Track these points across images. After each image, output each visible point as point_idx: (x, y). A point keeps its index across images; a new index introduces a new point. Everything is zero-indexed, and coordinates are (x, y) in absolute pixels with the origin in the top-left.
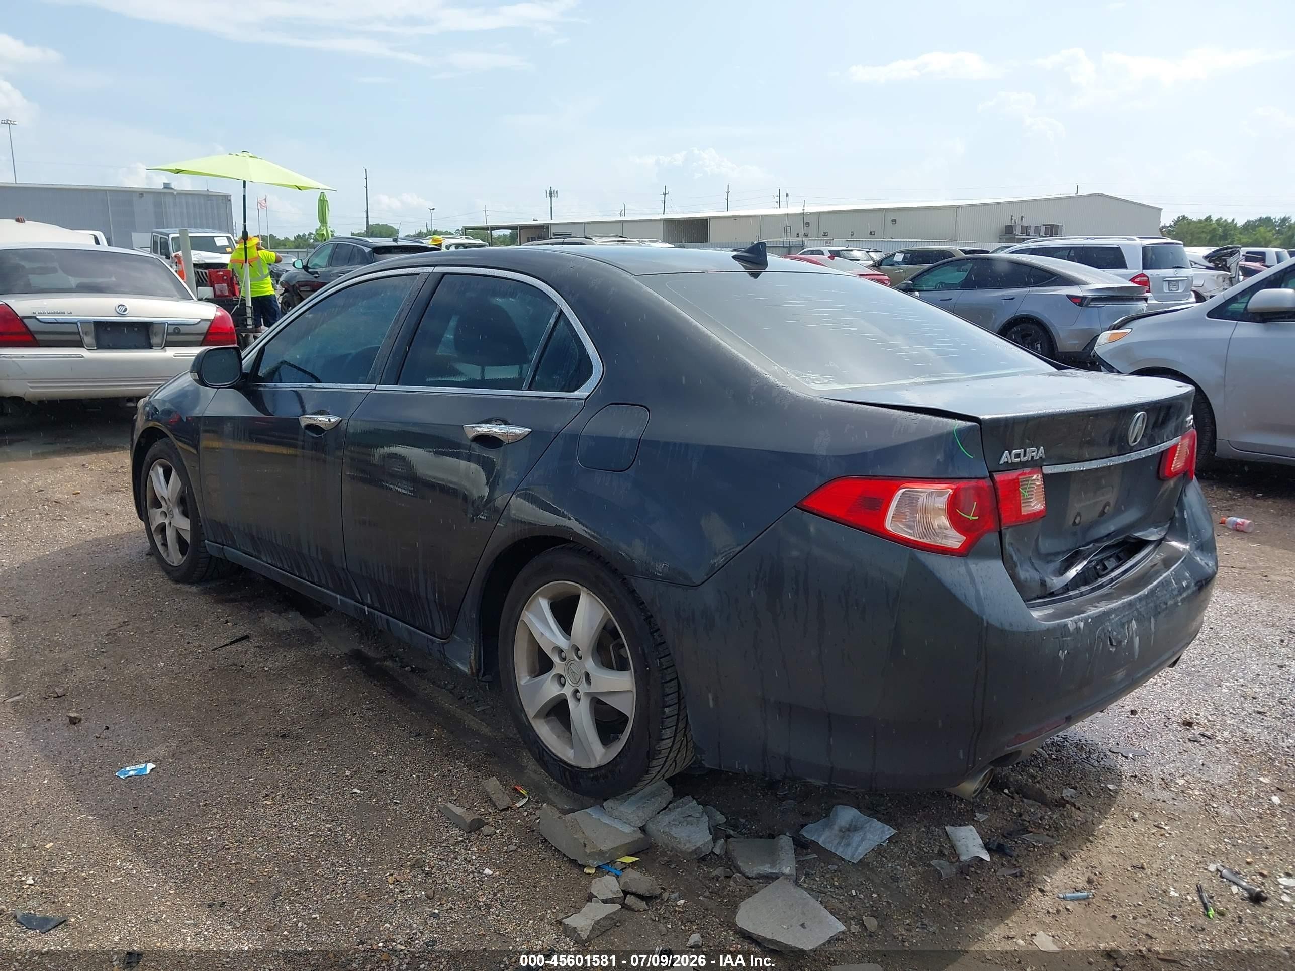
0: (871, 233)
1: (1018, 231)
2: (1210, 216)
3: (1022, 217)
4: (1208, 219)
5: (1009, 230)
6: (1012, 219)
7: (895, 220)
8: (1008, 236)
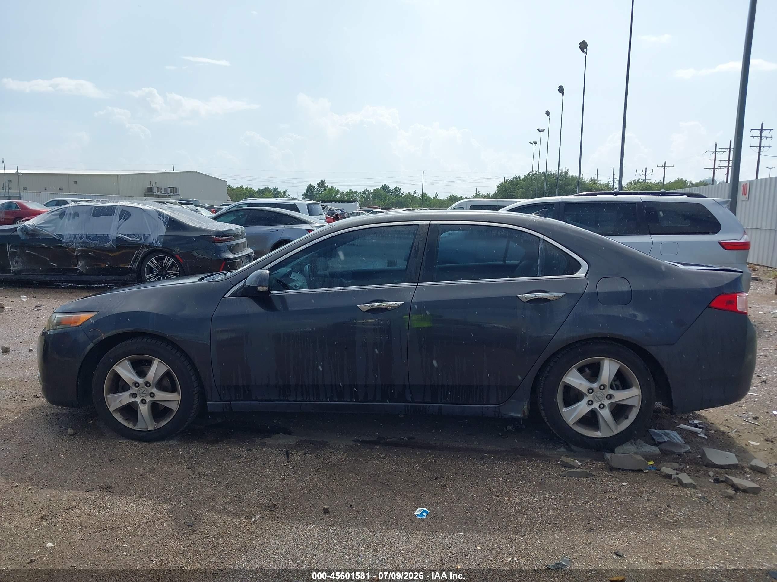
0: (60, 189)
1: (155, 191)
2: (242, 186)
3: (156, 182)
4: (242, 187)
5: (150, 189)
6: (150, 183)
7: (76, 182)
8: (150, 193)
